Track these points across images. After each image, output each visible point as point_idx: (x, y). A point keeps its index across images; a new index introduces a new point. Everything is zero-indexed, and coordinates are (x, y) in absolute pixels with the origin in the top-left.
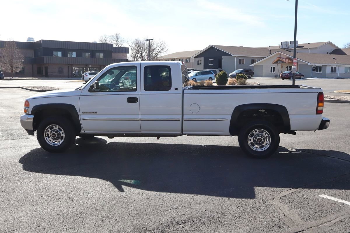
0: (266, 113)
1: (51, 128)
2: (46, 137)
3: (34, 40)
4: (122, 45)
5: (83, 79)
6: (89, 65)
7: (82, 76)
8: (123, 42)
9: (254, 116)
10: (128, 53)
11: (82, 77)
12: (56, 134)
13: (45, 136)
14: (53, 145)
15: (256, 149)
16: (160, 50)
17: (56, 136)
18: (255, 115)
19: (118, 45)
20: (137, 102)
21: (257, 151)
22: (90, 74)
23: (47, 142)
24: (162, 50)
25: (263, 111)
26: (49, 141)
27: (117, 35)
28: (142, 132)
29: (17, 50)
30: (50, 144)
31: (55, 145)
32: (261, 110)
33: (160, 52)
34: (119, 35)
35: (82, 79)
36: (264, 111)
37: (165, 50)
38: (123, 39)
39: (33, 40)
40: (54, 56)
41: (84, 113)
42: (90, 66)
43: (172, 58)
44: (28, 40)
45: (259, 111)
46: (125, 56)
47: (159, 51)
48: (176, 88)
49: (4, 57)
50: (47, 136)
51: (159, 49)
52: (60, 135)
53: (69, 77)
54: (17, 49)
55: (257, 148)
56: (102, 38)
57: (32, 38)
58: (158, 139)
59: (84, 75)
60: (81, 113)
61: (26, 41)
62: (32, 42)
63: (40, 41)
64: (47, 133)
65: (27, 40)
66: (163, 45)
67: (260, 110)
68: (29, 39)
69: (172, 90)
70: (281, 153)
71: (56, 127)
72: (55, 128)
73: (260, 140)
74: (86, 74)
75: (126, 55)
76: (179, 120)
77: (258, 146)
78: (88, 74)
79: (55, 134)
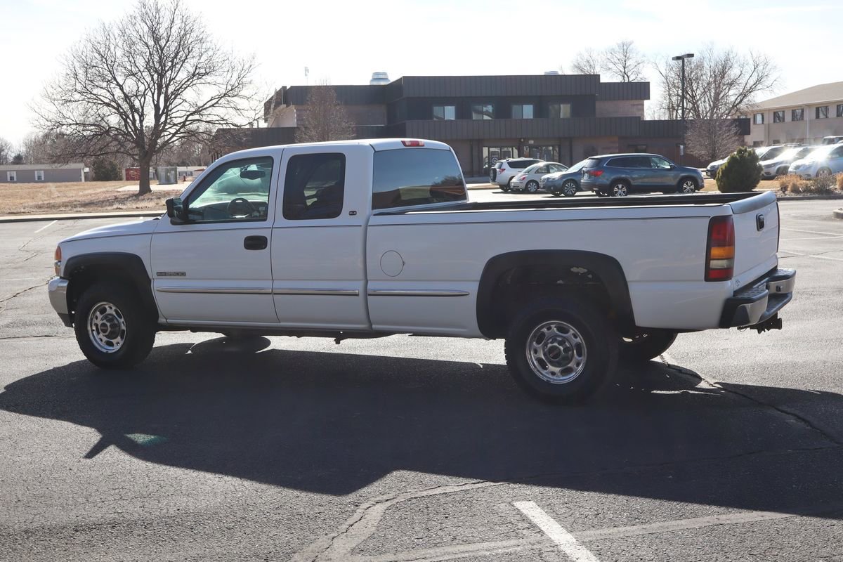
0: (590, 276)
1: (103, 311)
2: (92, 331)
3: (389, 78)
4: (640, 76)
5: (494, 180)
6: (529, 139)
7: (492, 172)
8: (641, 65)
9: (560, 284)
10: (649, 99)
11: (492, 175)
12: (108, 324)
13: (89, 328)
14: (105, 351)
15: (550, 376)
16: (751, 82)
17: (109, 329)
18: (560, 282)
19: (628, 77)
20: (265, 247)
21: (552, 381)
22: (512, 165)
23: (95, 343)
24: (758, 81)
25: (582, 270)
26: (99, 341)
27: (625, 48)
28: (283, 324)
29: (338, 108)
30: (99, 348)
31: (110, 352)
32: (578, 267)
33: (751, 90)
34: (631, 46)
35: (491, 181)
36: (586, 270)
37: (767, 82)
38: (644, 56)
39: (386, 79)
40: (435, 119)
41: (160, 274)
42: (532, 142)
43: (795, 107)
44: (374, 79)
45: (572, 270)
46: (640, 107)
47: (748, 87)
48: (353, 212)
49: (306, 128)
50: (94, 328)
51: (747, 79)
52: (120, 326)
53: (473, 177)
54: (339, 104)
55: (553, 373)
56: (580, 60)
57: (385, 74)
58: (338, 342)
59: (495, 169)
60: (155, 276)
61: (368, 83)
62: (383, 83)
63: (400, 79)
64: (95, 321)
65: (371, 78)
66: (760, 68)
67: (574, 270)
68: (376, 77)
69: (344, 218)
70: (659, 392)
71: (111, 308)
72: (109, 311)
73: (555, 352)
74: (500, 167)
75: (643, 105)
76: (357, 295)
77: (557, 370)
78: (506, 166)
79: (106, 326)
